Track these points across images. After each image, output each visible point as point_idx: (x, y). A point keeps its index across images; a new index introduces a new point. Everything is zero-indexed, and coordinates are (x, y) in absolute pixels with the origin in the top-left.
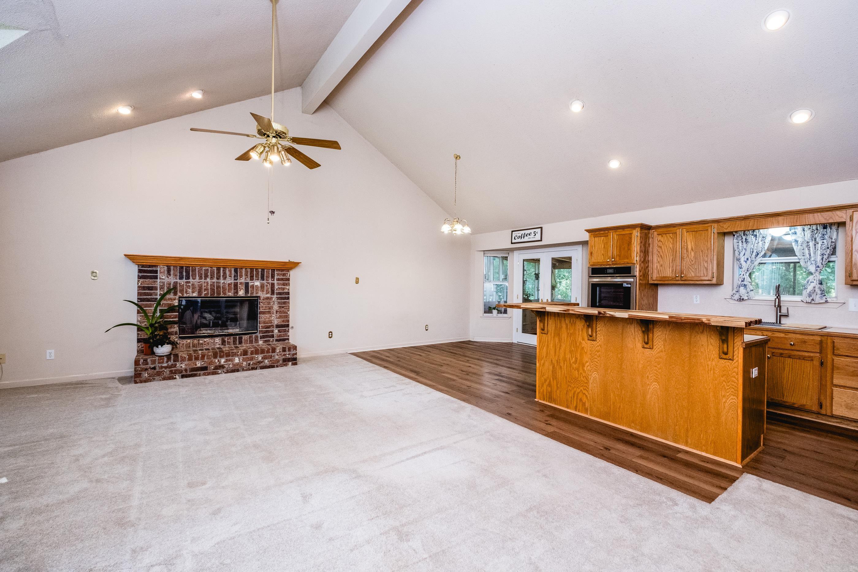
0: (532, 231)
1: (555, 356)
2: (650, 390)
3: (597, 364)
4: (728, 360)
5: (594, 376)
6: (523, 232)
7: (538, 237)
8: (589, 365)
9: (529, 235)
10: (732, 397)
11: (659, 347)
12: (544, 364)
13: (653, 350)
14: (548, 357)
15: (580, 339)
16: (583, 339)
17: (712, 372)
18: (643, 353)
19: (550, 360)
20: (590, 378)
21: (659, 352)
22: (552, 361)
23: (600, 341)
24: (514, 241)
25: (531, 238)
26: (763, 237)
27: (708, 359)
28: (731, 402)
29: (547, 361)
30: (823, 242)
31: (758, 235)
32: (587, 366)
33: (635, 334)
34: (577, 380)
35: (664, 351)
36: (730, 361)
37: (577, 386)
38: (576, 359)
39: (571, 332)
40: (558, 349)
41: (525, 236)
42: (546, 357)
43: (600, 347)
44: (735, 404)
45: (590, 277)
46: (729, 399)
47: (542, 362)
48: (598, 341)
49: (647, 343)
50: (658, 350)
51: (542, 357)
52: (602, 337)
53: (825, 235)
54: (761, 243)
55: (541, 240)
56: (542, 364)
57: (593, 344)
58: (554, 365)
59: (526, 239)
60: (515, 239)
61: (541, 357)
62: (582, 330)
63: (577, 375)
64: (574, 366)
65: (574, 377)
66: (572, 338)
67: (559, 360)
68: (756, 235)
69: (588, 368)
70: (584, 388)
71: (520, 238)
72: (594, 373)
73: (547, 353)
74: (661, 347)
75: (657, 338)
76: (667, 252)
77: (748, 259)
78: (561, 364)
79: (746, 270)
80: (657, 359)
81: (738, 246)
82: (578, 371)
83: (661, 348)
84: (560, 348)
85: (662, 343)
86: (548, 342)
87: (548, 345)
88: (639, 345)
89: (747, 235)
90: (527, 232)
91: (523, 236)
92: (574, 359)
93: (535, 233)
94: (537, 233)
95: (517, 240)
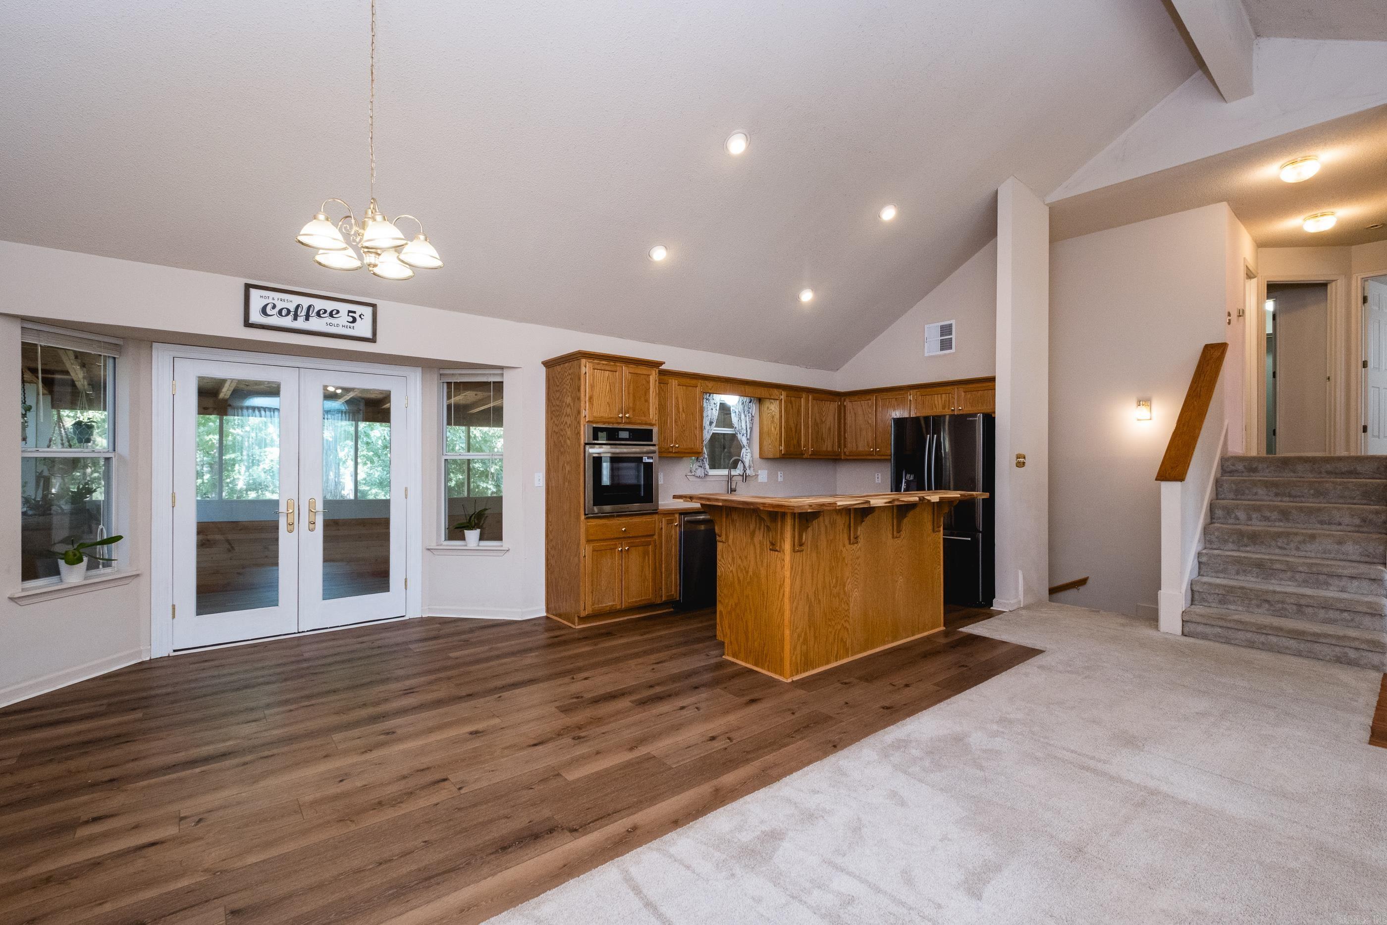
0: (344, 308)
1: (812, 585)
3: (858, 576)
5: (855, 596)
6: (305, 302)
7: (363, 329)
8: (849, 582)
9: (331, 315)
12: (796, 609)
15: (841, 546)
16: (844, 545)
18: (893, 545)
19: (806, 595)
20: (851, 601)
24: (257, 318)
25: (340, 324)
29: (801, 599)
32: (848, 585)
34: (838, 612)
37: (838, 620)
38: (837, 579)
39: (832, 538)
40: (815, 573)
41: (313, 314)
43: (860, 551)
47: (794, 603)
48: (858, 543)
49: (898, 532)
52: (862, 536)
55: (373, 340)
57: (854, 549)
58: (812, 601)
59: (315, 324)
60: (263, 312)
61: (793, 595)
62: (843, 531)
63: (837, 605)
64: (835, 591)
65: (834, 609)
66: (832, 548)
67: (818, 589)
70: (845, 619)
71: (290, 317)
72: (855, 591)
73: (801, 585)
78: (819, 596)
86: (803, 564)
87: (802, 571)
88: (890, 536)
90: (319, 304)
91: (304, 313)
92: (834, 580)
93: (350, 314)
94: (360, 316)
95: (275, 321)
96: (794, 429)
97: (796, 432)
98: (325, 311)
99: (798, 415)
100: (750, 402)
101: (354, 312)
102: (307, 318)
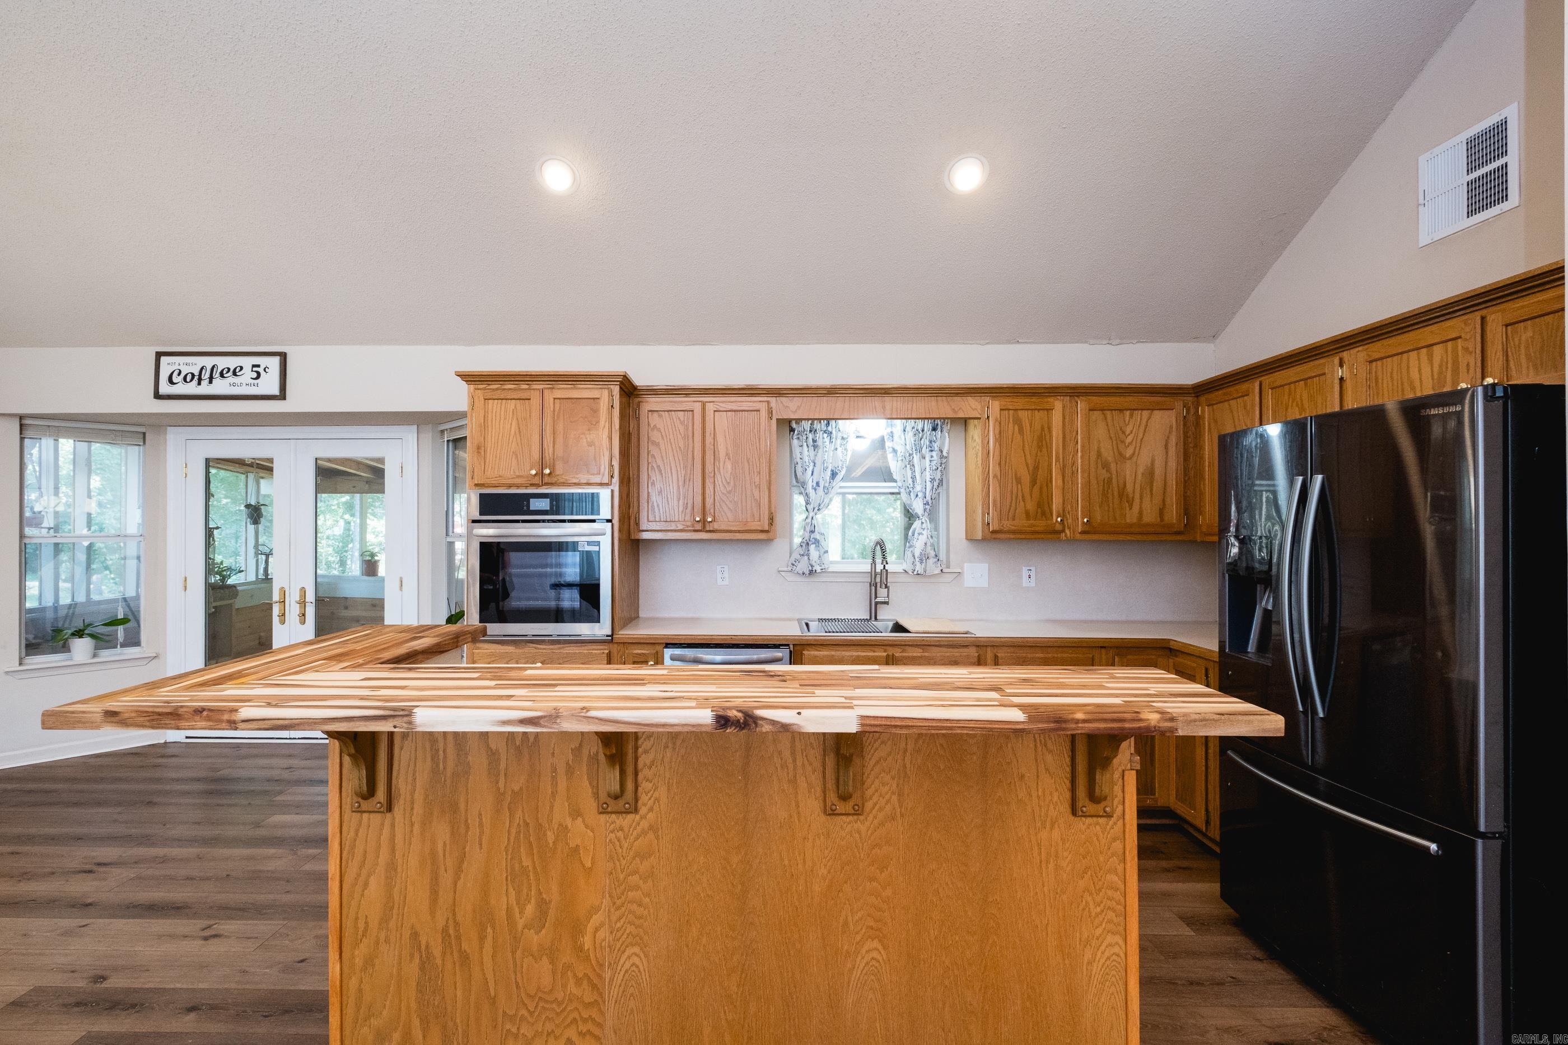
0: (247, 362)
1: (432, 912)
2: (857, 973)
3: (640, 911)
4: (1095, 819)
5: (627, 966)
6: (208, 362)
7: (270, 384)
8: (602, 925)
9: (235, 374)
10: (1110, 939)
11: (883, 802)
12: (369, 962)
13: (861, 818)
14: (392, 924)
15: (560, 813)
16: (576, 813)
17: (1051, 866)
18: (828, 835)
19: (407, 933)
20: (611, 980)
21: (882, 824)
22: (415, 935)
23: (651, 809)
24: (165, 388)
25: (244, 383)
26: (843, 438)
27: (1039, 824)
28: (1108, 958)
29: (387, 941)
30: (932, 457)
31: (834, 432)
32: (597, 930)
33: (794, 760)
34: (547, 1002)
35: (902, 815)
36: (1102, 821)
37: (549, 1026)
38: (543, 906)
39: (516, 788)
40: (446, 879)
41: (216, 375)
42: (384, 920)
43: (651, 835)
44: (1119, 960)
45: (474, 521)
46: (1103, 948)
47: (363, 950)
48: (643, 810)
49: (844, 798)
50: (881, 816)
51: (361, 925)
52: (662, 792)
53: (933, 443)
54: (840, 450)
56: (359, 961)
57: (621, 829)
58: (429, 955)
59: (220, 386)
60: (171, 381)
61: (356, 928)
62: (570, 771)
63: (546, 981)
64: (534, 939)
65: (532, 993)
66: (519, 814)
67: (456, 924)
68: (831, 433)
69: (601, 934)
70: (584, 1028)
71: (195, 382)
72: (627, 954)
73: (389, 906)
74: (888, 802)
75: (877, 769)
76: (671, 458)
77: (818, 484)
78: (465, 946)
79: (817, 508)
80: (877, 850)
81: (801, 453)
82: (552, 962)
83: (888, 808)
84: (459, 870)
85: (895, 786)
86: (393, 850)
87: (392, 867)
88: (811, 805)
89: (816, 430)
90: (222, 362)
91: (208, 375)
92: (530, 909)
93: (254, 369)
94: (265, 370)
95: (181, 389)
96: (1026, 479)
97: (1033, 482)
98: (229, 369)
99: (1040, 447)
100: (934, 429)
101: (258, 366)
102: (211, 380)
